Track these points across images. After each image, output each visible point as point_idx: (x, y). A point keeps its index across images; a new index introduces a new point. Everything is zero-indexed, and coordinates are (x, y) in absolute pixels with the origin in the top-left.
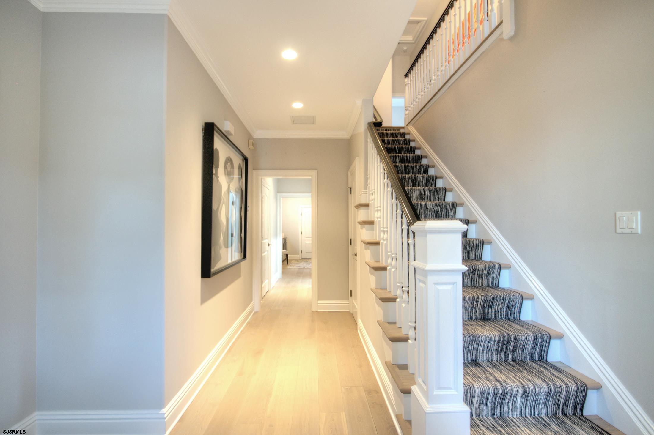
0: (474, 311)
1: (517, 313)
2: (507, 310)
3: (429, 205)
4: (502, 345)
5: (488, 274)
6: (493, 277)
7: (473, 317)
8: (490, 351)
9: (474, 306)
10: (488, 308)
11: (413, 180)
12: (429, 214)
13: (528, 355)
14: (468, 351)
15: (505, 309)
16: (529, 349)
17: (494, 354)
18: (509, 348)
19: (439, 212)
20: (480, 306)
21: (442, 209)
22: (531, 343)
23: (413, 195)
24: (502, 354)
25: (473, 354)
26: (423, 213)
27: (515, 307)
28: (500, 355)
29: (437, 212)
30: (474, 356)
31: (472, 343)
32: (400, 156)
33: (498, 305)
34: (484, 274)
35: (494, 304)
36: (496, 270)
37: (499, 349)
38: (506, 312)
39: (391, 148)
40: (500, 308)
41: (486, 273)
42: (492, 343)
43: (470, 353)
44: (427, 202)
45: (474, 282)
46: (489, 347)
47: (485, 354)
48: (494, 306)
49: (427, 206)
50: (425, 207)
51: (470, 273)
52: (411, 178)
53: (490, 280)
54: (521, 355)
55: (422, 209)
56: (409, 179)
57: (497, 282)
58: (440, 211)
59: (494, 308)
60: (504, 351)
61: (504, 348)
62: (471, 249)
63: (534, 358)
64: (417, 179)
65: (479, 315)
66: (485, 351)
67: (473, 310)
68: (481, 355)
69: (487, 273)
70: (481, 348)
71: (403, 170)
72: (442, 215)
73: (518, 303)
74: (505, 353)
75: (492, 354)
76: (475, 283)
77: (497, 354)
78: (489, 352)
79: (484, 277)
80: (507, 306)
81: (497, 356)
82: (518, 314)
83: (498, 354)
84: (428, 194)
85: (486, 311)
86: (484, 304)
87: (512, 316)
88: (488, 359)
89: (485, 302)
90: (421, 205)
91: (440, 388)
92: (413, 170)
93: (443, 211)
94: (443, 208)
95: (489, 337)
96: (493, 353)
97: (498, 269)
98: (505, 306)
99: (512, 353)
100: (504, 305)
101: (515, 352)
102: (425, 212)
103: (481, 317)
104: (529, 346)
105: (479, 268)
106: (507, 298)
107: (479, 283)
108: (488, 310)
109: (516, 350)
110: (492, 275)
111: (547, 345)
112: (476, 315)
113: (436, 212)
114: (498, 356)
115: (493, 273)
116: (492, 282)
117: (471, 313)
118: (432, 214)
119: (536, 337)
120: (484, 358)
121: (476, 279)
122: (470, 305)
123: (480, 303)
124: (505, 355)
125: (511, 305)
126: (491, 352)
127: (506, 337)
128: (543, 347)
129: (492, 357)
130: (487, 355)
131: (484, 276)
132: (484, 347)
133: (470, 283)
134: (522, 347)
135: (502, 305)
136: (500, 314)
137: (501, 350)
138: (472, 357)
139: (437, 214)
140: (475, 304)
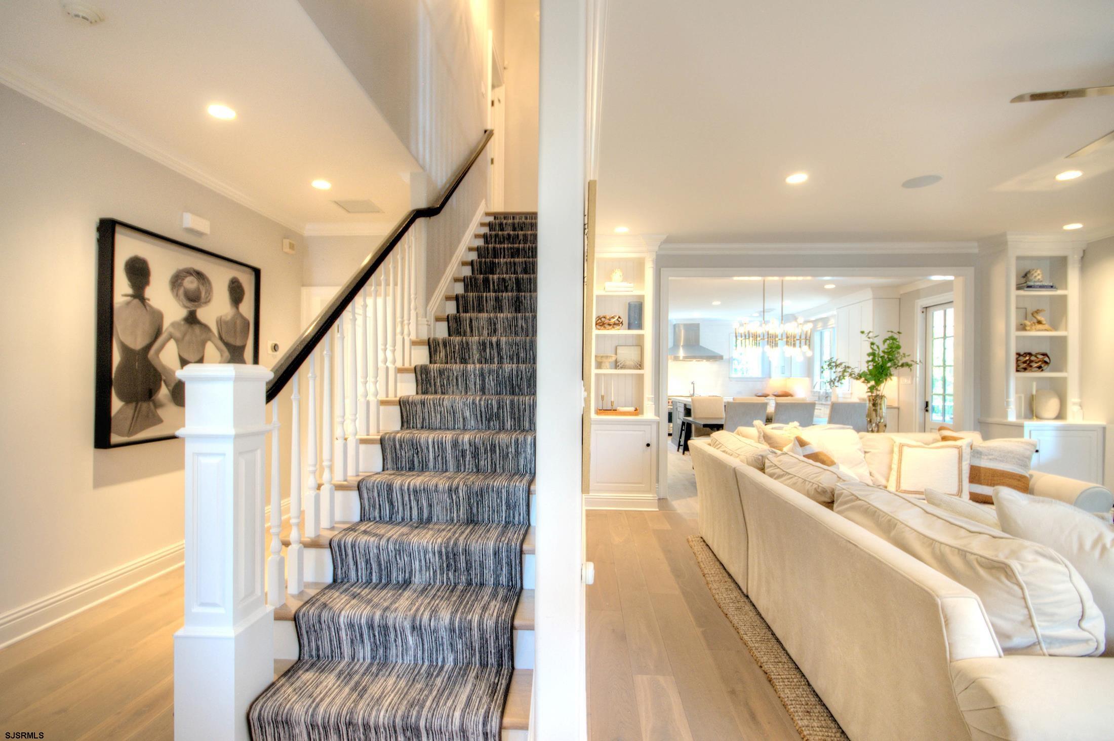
0: (455, 509)
1: (523, 513)
2: (507, 509)
3: (504, 343)
4: (447, 559)
5: (517, 453)
6: (526, 458)
7: (455, 519)
8: (431, 569)
9: (454, 501)
10: (477, 504)
11: (516, 302)
12: (505, 357)
13: (491, 577)
14: (397, 566)
15: (504, 508)
16: (490, 567)
17: (438, 572)
18: (459, 565)
19: (522, 355)
20: (464, 502)
21: (526, 349)
22: (492, 558)
23: (499, 326)
24: (450, 574)
25: (405, 571)
26: (496, 354)
27: (520, 504)
28: (447, 574)
29: (518, 355)
30: (407, 575)
31: (400, 553)
32: (522, 263)
33: (492, 500)
34: (510, 453)
35: (485, 498)
36: (529, 447)
37: (445, 565)
38: (506, 512)
39: (519, 248)
40: (496, 505)
41: (513, 451)
42: (431, 555)
43: (401, 570)
44: (502, 338)
45: (495, 465)
46: (428, 562)
47: (424, 572)
48: (485, 502)
49: (500, 343)
50: (497, 345)
51: (487, 451)
52: (512, 299)
53: (522, 462)
54: (480, 576)
55: (493, 350)
56: (508, 300)
57: (533, 466)
58: (523, 352)
59: (486, 505)
60: (452, 568)
61: (452, 564)
62: (522, 413)
63: (501, 582)
64: (522, 300)
65: (464, 516)
66: (424, 568)
67: (453, 507)
68: (417, 573)
69: (515, 451)
70: (417, 563)
71: (515, 286)
72: (526, 358)
73: (523, 499)
74: (455, 571)
75: (435, 572)
76: (498, 466)
77: (442, 574)
78: (429, 569)
79: (511, 458)
80: (506, 502)
81: (443, 577)
82: (525, 515)
83: (444, 573)
84: (524, 324)
85: (475, 510)
86: (469, 499)
87: (517, 519)
88: (428, 580)
89: (469, 495)
90: (491, 344)
91: (203, 604)
92: (530, 284)
93: (528, 352)
94: (528, 348)
95: (425, 545)
96: (436, 570)
97: (531, 445)
98: (504, 502)
99: (466, 573)
100: (501, 502)
101: (470, 572)
102: (499, 354)
103: (468, 520)
104: (490, 562)
105: (499, 443)
106: (503, 491)
107: (503, 466)
108: (478, 508)
109: (471, 567)
110: (523, 455)
111: (517, 562)
112: (458, 516)
113: (516, 354)
114: (445, 575)
115: (525, 451)
116: (525, 466)
117: (451, 512)
118: (510, 357)
119: (497, 549)
120: (422, 578)
121: (498, 461)
122: (448, 499)
123: (462, 498)
124: (454, 576)
125: (513, 501)
126: (433, 569)
127: (451, 547)
128: (511, 566)
129: (434, 576)
130: (428, 574)
131: (510, 456)
132: (420, 561)
133: (489, 467)
134: (480, 564)
135: (498, 501)
136: (497, 515)
137: (447, 566)
138: (405, 576)
139: (519, 358)
140: (454, 497)
